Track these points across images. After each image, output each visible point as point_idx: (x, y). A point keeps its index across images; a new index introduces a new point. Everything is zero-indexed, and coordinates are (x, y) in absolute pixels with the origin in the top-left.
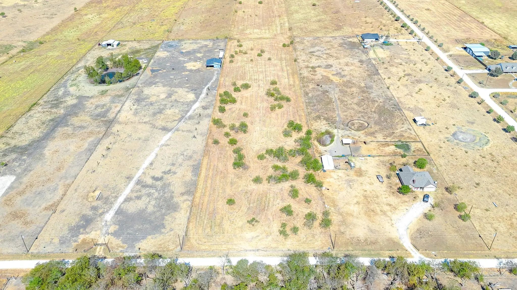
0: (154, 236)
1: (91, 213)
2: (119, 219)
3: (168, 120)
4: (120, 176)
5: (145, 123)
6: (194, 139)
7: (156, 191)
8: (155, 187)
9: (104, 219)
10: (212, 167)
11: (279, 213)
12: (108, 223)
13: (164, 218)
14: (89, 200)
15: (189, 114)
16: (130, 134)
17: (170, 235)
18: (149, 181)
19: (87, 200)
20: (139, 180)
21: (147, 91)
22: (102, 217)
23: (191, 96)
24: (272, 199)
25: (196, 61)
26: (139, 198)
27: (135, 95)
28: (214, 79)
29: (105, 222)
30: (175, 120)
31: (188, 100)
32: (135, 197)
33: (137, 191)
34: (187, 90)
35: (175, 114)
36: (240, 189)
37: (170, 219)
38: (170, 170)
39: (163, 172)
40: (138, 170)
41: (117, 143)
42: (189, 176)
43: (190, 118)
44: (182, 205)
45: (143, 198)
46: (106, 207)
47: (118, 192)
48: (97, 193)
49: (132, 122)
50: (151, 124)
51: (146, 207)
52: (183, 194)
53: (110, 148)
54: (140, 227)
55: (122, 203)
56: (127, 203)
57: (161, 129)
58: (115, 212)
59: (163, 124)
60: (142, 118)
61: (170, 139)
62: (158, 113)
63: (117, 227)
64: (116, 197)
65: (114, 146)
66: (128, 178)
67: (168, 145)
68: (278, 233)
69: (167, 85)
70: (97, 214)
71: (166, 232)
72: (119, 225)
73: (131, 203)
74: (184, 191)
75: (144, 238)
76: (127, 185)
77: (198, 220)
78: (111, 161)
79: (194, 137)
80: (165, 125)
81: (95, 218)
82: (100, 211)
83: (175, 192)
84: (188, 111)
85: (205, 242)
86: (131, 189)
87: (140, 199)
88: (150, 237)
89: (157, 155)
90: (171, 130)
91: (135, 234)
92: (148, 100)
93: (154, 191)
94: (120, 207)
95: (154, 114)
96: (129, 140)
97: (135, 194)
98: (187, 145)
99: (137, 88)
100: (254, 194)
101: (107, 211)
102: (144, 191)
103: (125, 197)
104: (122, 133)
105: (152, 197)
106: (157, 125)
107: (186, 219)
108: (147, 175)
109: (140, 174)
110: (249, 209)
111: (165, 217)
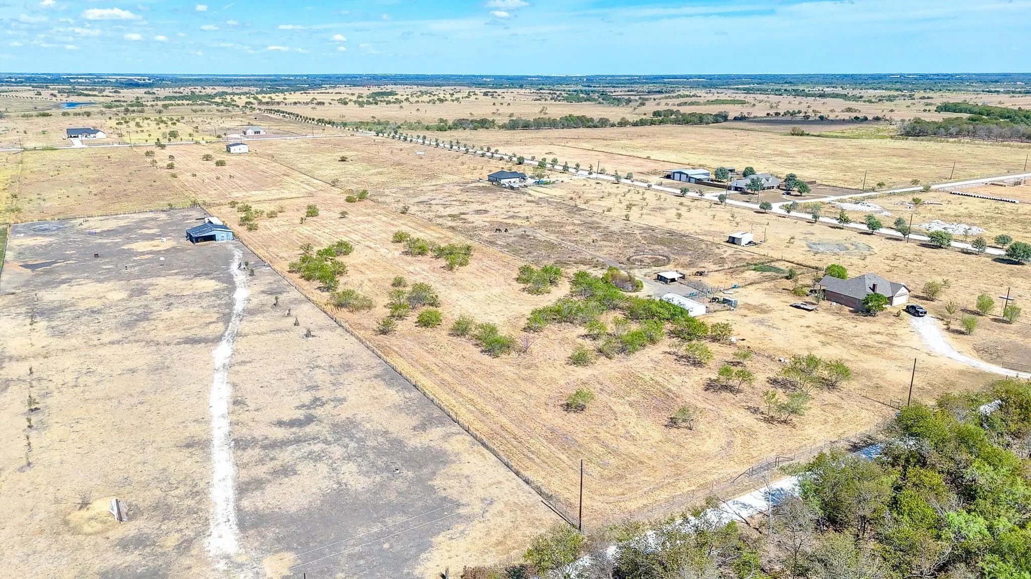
0: (451, 531)
1: (133, 558)
2: (270, 535)
3: (186, 326)
4: (150, 449)
5: (112, 343)
6: (311, 338)
7: (326, 442)
8: (314, 439)
9: (211, 554)
10: (436, 369)
11: (710, 395)
12: (240, 560)
13: (432, 487)
14: (87, 529)
15: (239, 307)
16: (84, 371)
17: (501, 514)
18: (280, 433)
19: (75, 531)
20: (236, 441)
21: (49, 296)
22: (194, 552)
23: (209, 285)
24: (660, 380)
25: (153, 239)
26: (286, 471)
27: (17, 307)
28: (238, 254)
29: (223, 562)
30: (211, 323)
31: (210, 290)
32: (272, 474)
33: (261, 461)
34: (181, 277)
35: (194, 315)
36: (562, 382)
37: (451, 482)
38: (316, 399)
39: (297, 408)
40: (208, 422)
41: (55, 393)
42: (393, 395)
43: (250, 312)
44: (447, 446)
45: (304, 468)
46: (182, 526)
47: (189, 481)
48: (104, 506)
49: (63, 350)
50: (137, 341)
51: (339, 483)
52: (422, 427)
53: (36, 409)
54: (375, 530)
55: (238, 500)
56: (258, 493)
57: (186, 342)
58: (235, 527)
59: (180, 334)
60: (95, 337)
61: (235, 352)
62: (137, 320)
63: (289, 558)
64: (198, 493)
65: (49, 401)
66: (188, 446)
67: (243, 363)
68: (763, 424)
69: (108, 279)
70: (163, 554)
71: (477, 510)
72: (289, 548)
73: (269, 489)
74: (415, 421)
75: (424, 547)
76: (208, 458)
77: (537, 461)
78: (75, 429)
79: (308, 334)
80: (189, 334)
81: (168, 564)
82: (172, 541)
83: (391, 429)
84: (231, 304)
85: (624, 494)
86: (230, 463)
87: (295, 473)
88: (440, 538)
89: (234, 385)
90: (218, 339)
91: (381, 550)
92: (73, 308)
93: (321, 446)
94: (239, 510)
95: (129, 325)
96: (94, 379)
97: (265, 469)
98: (307, 351)
99: (12, 296)
100: (607, 382)
101: (202, 533)
102: (285, 456)
103: (230, 483)
104: (53, 373)
105: (330, 458)
106: (161, 340)
107: (503, 469)
108: (251, 424)
109: (226, 428)
110: (631, 405)
111: (430, 483)
